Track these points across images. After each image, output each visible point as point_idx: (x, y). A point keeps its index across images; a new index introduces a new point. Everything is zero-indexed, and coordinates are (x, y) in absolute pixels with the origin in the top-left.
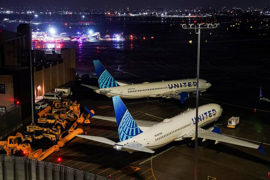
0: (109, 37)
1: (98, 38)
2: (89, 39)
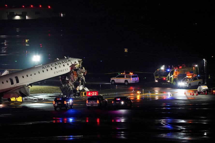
0: (131, 80)
1: (71, 85)
2: (23, 95)
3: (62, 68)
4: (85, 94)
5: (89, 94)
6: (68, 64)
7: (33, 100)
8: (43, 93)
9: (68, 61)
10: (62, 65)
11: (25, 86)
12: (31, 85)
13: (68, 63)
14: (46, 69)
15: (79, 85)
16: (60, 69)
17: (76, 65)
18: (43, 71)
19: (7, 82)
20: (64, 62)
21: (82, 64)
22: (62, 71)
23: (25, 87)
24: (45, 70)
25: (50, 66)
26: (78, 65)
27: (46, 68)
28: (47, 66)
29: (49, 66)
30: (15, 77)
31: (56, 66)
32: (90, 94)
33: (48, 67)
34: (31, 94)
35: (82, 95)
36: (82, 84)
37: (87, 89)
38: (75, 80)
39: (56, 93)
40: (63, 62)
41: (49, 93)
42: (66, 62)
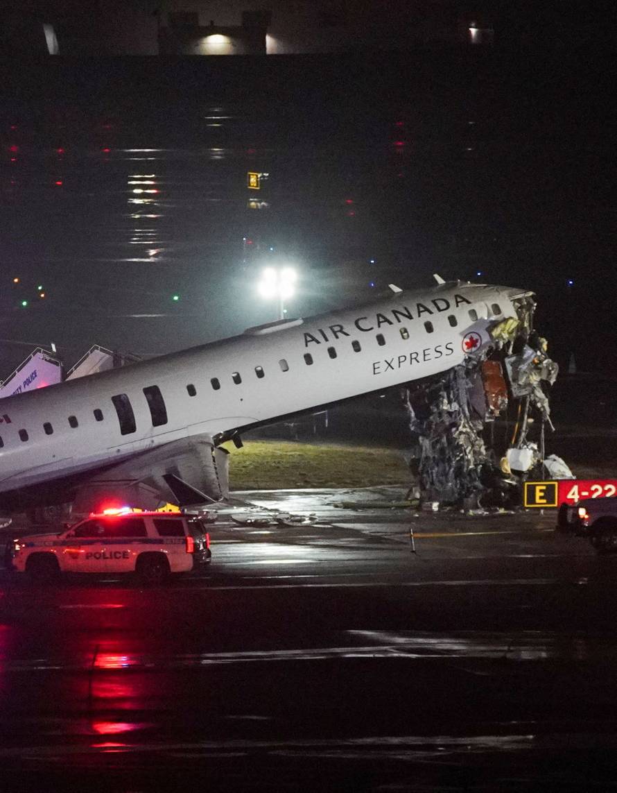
1: (469, 444)
3: (419, 340)
4: (549, 494)
5: (570, 496)
6: (453, 321)
7: (244, 524)
8: (307, 484)
9: (452, 302)
10: (416, 326)
11: (202, 440)
12: (237, 435)
13: (453, 311)
14: (325, 346)
15: (517, 441)
16: (407, 347)
17: (502, 325)
18: (309, 359)
19: (99, 415)
20: (431, 307)
21: (536, 321)
22: (420, 358)
23: (200, 447)
24: (318, 351)
25: (350, 328)
26: (513, 324)
27: (327, 340)
28: (331, 328)
29: (341, 331)
30: (146, 391)
31: (385, 330)
32: (579, 493)
33: (335, 333)
34: (232, 489)
35: (532, 499)
36: (533, 437)
37: (559, 467)
38: (492, 412)
39: (382, 483)
40: (422, 309)
41: (344, 485)
42: (442, 305)
